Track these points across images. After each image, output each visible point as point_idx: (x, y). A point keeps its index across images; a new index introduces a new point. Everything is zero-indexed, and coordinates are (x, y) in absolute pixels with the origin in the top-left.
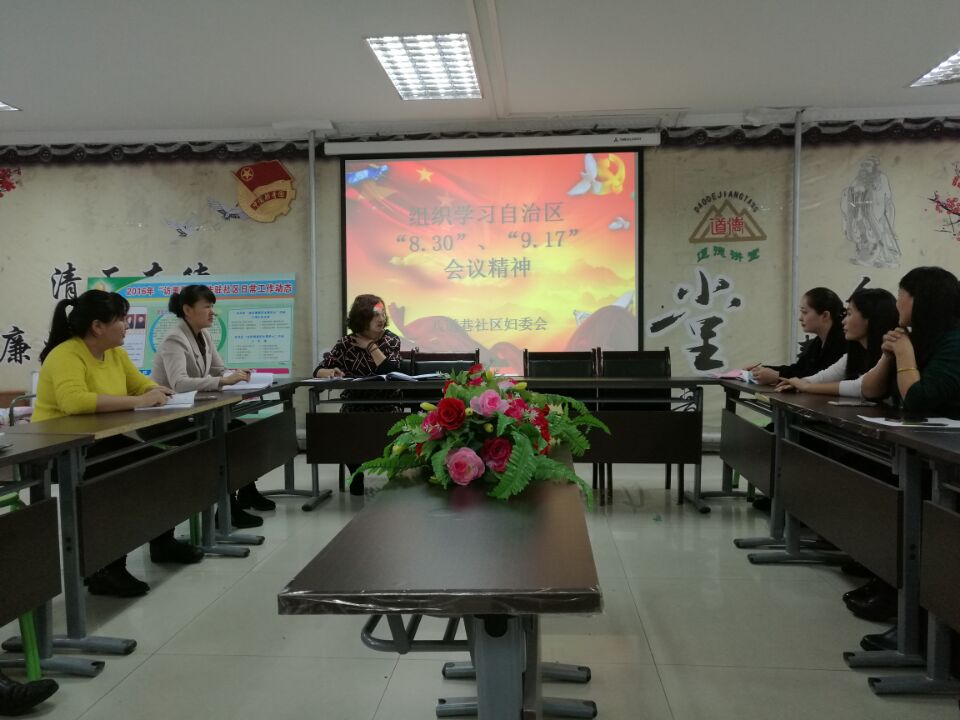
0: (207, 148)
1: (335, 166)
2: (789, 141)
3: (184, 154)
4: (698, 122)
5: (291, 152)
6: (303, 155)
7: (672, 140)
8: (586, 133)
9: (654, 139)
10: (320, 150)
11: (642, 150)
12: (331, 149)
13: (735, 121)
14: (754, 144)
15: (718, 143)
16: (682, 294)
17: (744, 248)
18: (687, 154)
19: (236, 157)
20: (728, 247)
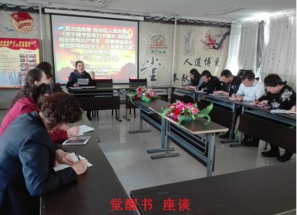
1: (48, 16)
2: (173, 23)
4: (152, 15)
6: (37, 11)
7: (146, 20)
8: (124, 15)
9: (142, 19)
10: (43, 10)
11: (139, 21)
12: (46, 11)
13: (161, 16)
14: (165, 22)
15: (157, 21)
16: (148, 61)
17: (162, 50)
18: (150, 23)
19: (11, 9)
20: (159, 50)
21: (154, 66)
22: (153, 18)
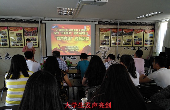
0: (18, 20)
3: (14, 21)
5: (35, 22)
7: (100, 23)
9: (97, 23)
11: (95, 24)
13: (109, 21)
14: (112, 24)
15: (107, 24)
19: (25, 22)
21: (105, 50)
22: (104, 22)
